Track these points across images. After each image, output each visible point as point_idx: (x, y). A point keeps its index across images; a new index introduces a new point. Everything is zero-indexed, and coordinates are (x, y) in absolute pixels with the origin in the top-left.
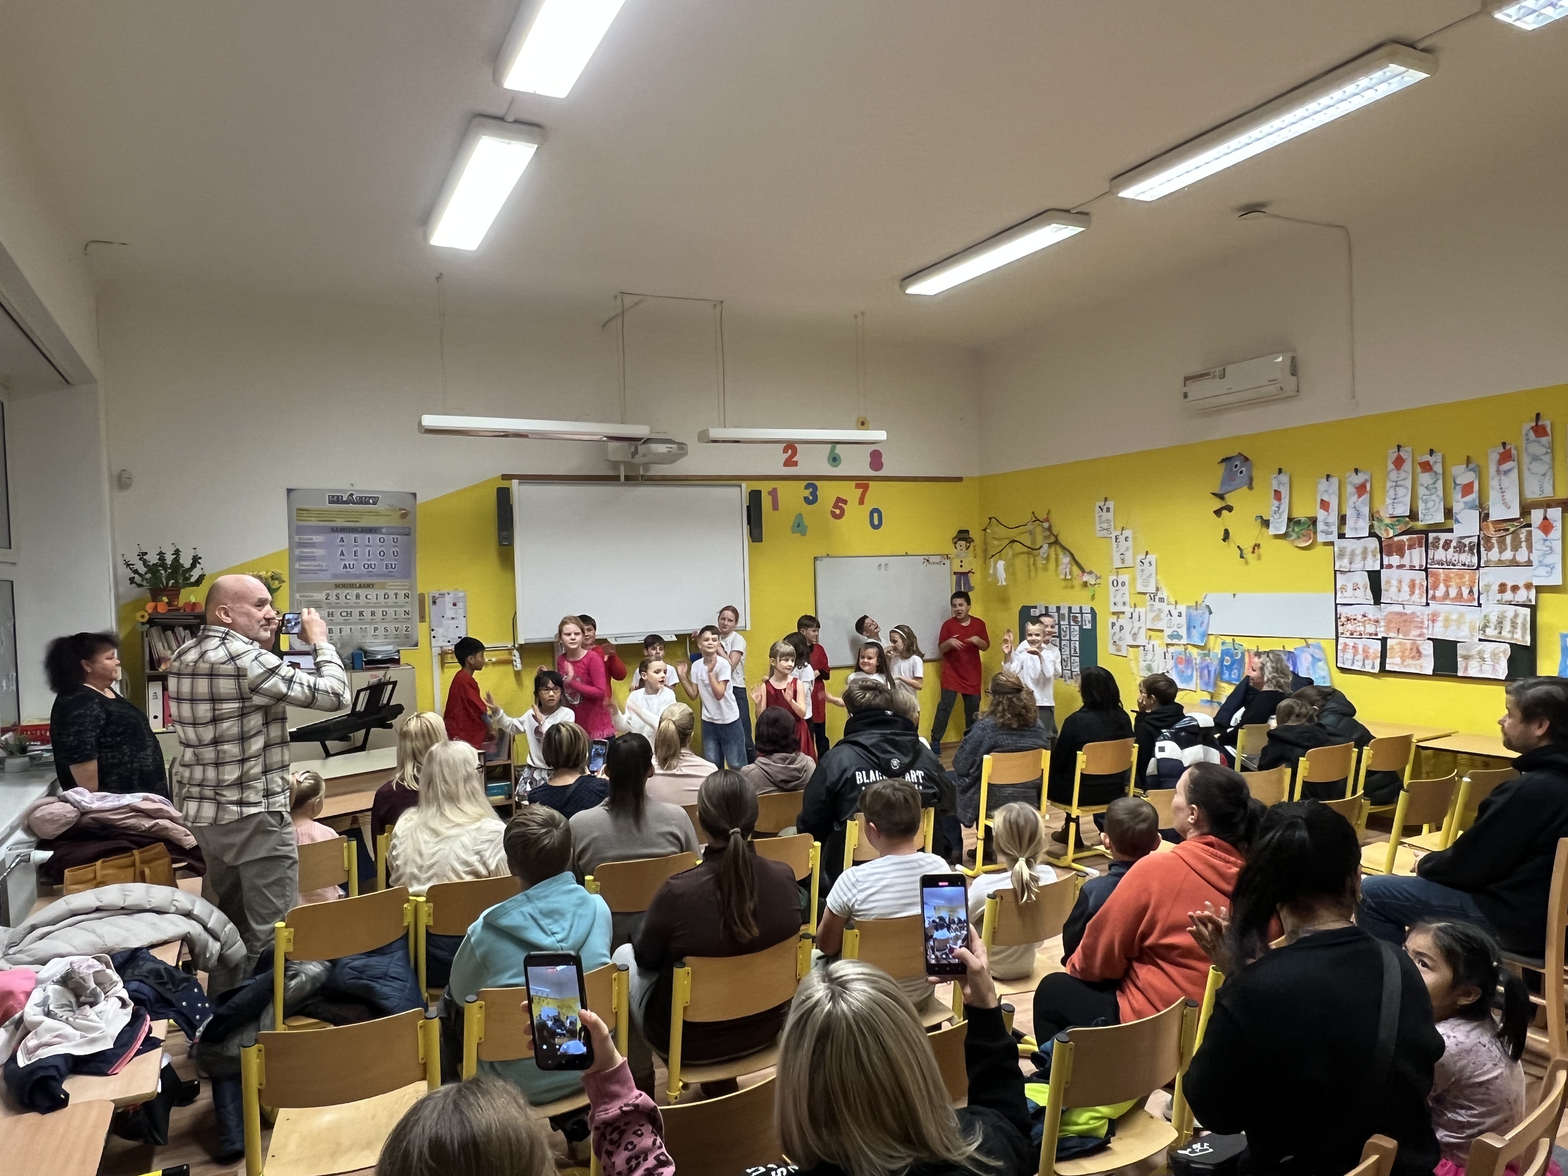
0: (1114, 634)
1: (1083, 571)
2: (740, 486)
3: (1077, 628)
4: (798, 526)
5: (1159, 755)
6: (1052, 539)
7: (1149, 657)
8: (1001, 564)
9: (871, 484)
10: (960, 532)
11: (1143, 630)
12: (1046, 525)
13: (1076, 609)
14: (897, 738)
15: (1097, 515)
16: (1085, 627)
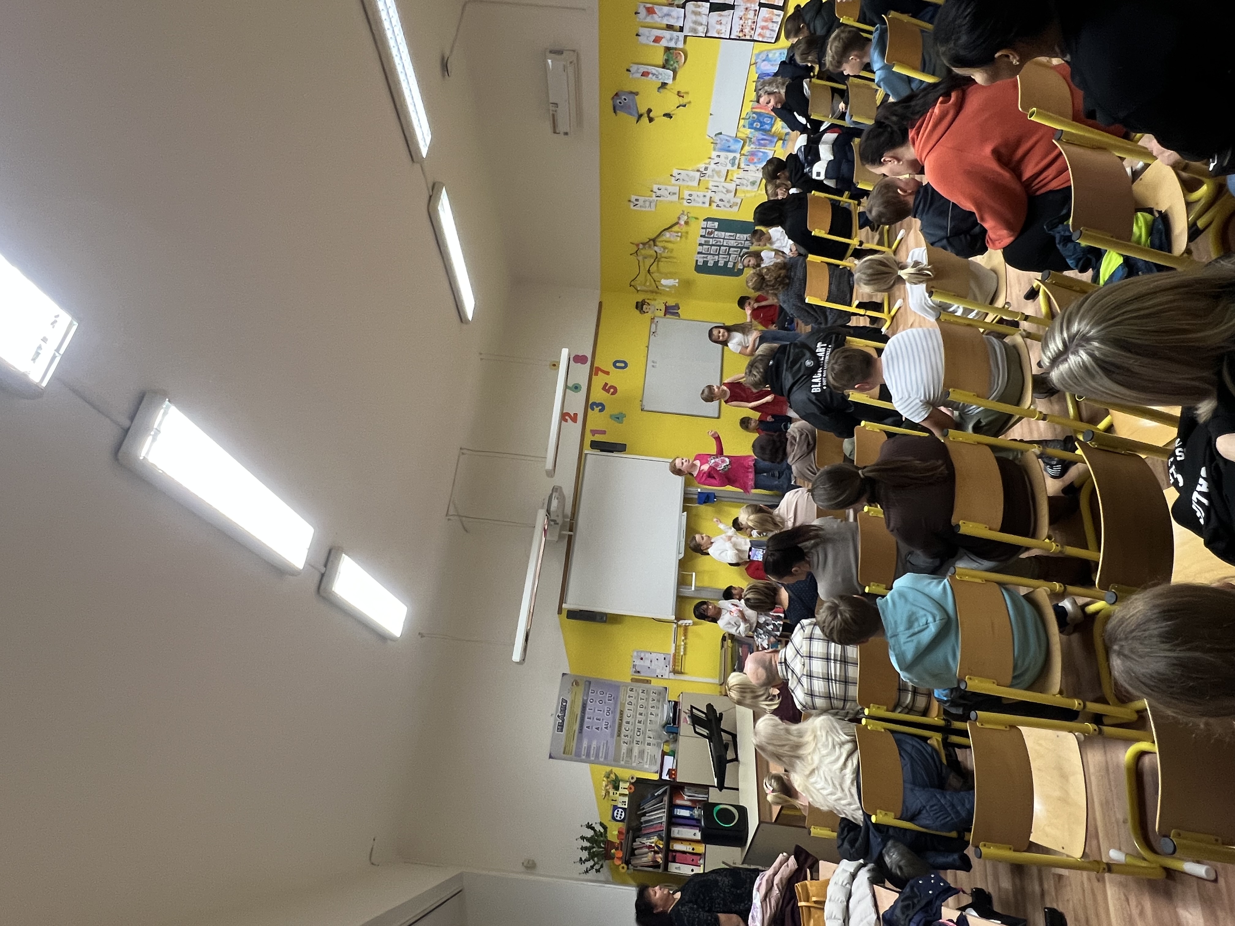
0: (725, 206)
1: (677, 223)
2: (586, 454)
3: (716, 233)
4: (618, 418)
5: (822, 177)
6: (652, 243)
7: (745, 182)
8: (664, 282)
9: (596, 365)
10: (637, 308)
11: (726, 185)
12: (641, 246)
13: (703, 232)
14: (791, 359)
15: (640, 209)
16: (716, 227)
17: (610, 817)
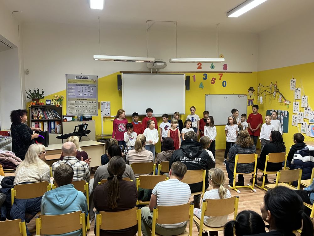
0: (294, 119)
1: (286, 100)
2: (184, 75)
3: (283, 117)
4: (201, 86)
5: (294, 158)
6: (277, 91)
7: (304, 127)
8: (261, 98)
9: (223, 74)
10: (250, 88)
11: (302, 119)
12: (275, 86)
13: (283, 112)
14: (193, 148)
15: (291, 83)
16: (285, 117)
17: (47, 99)
